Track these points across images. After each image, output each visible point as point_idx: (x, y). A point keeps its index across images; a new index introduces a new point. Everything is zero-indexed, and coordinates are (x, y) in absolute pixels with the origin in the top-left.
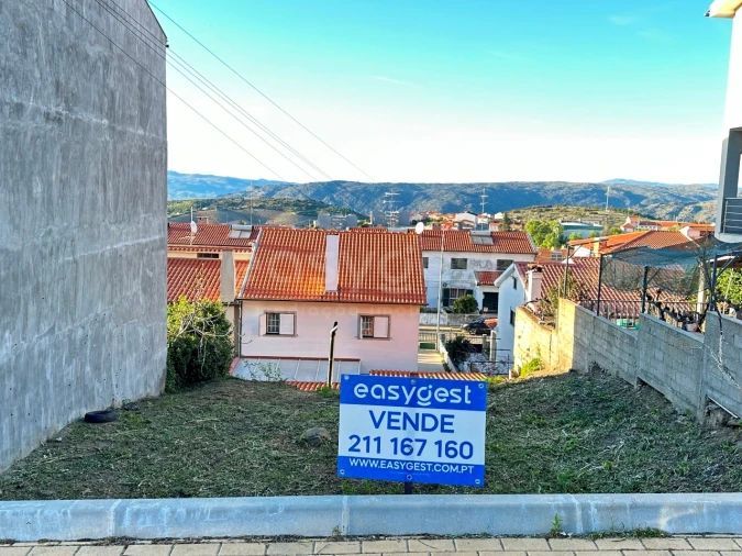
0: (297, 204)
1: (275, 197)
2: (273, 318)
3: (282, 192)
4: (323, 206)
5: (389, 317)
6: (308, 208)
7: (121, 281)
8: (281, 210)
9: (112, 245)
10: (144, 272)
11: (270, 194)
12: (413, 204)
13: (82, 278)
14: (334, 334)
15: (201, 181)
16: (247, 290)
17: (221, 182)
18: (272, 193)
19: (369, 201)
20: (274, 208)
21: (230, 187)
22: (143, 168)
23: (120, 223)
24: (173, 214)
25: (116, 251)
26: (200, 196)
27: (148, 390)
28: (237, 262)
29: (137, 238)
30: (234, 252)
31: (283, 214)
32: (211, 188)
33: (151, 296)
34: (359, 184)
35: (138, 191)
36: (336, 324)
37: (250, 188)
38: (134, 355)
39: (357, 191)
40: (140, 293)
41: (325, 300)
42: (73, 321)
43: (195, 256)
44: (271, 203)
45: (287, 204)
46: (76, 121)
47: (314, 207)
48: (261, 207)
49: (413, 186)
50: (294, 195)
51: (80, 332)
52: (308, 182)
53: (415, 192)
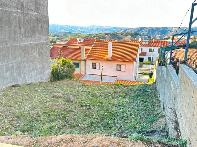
0: (131, 34)
1: (126, 32)
2: (94, 64)
3: (128, 30)
4: (139, 34)
5: (125, 65)
6: (134, 35)
7: (28, 52)
8: (127, 35)
9: (24, 43)
10: (39, 50)
11: (125, 31)
12: (166, 33)
13: (11, 51)
14: (102, 69)
15: (107, 28)
16: (88, 57)
17: (112, 28)
18: (126, 31)
19: (153, 33)
20: (125, 35)
21: (114, 29)
22: (38, 23)
23: (27, 37)
25: (26, 45)
26: (106, 32)
27: (43, 80)
29: (36, 41)
31: (127, 37)
32: (109, 30)
33: (43, 57)
34: (151, 28)
35: (35, 29)
36: (103, 66)
37: (119, 30)
38: (36, 71)
39: (150, 30)
40: (37, 56)
41: (108, 60)
42: (7, 62)
43: (62, 46)
44: (124, 34)
45: (129, 34)
47: (136, 35)
48: (122, 35)
49: (167, 28)
50: (131, 31)
51: (11, 65)
52: (135, 28)
53: (168, 30)
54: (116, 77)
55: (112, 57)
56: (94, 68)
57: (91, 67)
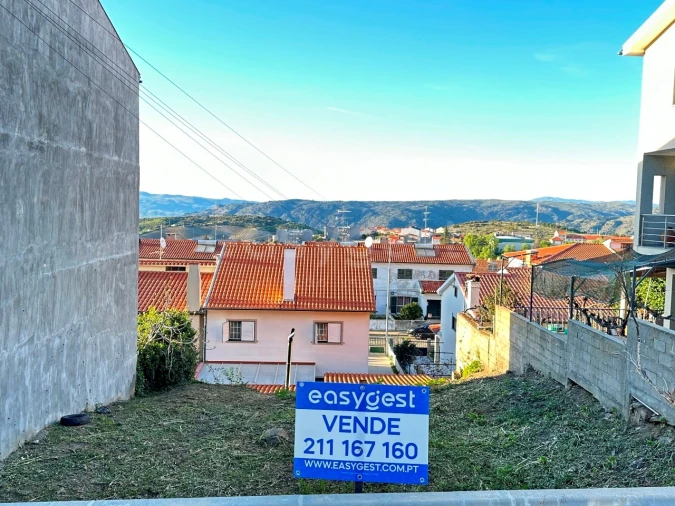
0: (258, 222)
1: (237, 214)
2: (236, 325)
3: (244, 210)
4: (281, 222)
5: (341, 323)
6: (267, 224)
7: (95, 294)
8: (243, 226)
9: (87, 261)
10: (117, 285)
11: (233, 212)
12: (362, 220)
13: (60, 291)
14: (291, 339)
15: (170, 201)
16: (212, 300)
17: (188, 201)
18: (236, 211)
19: (323, 218)
20: (236, 225)
21: (196, 206)
22: (118, 191)
23: (96, 240)
24: (144, 231)
25: (92, 266)
26: (169, 214)
27: (119, 394)
28: (203, 274)
29: (112, 254)
30: (199, 265)
31: (245, 230)
32: (179, 206)
33: (123, 307)
34: (313, 202)
35: (112, 212)
36: (293, 330)
37: (214, 207)
38: (107, 362)
39: (311, 209)
40: (113, 304)
41: (284, 309)
42: (51, 331)
43: (163, 269)
44: (234, 220)
45: (248, 221)
46: (57, 148)
47: (273, 223)
48: (225, 224)
49: (362, 204)
50: (255, 213)
51: (57, 341)
52: (267, 200)
53: (365, 209)
54: (314, 364)
55: (296, 298)
56: (235, 337)
57: (226, 337)
